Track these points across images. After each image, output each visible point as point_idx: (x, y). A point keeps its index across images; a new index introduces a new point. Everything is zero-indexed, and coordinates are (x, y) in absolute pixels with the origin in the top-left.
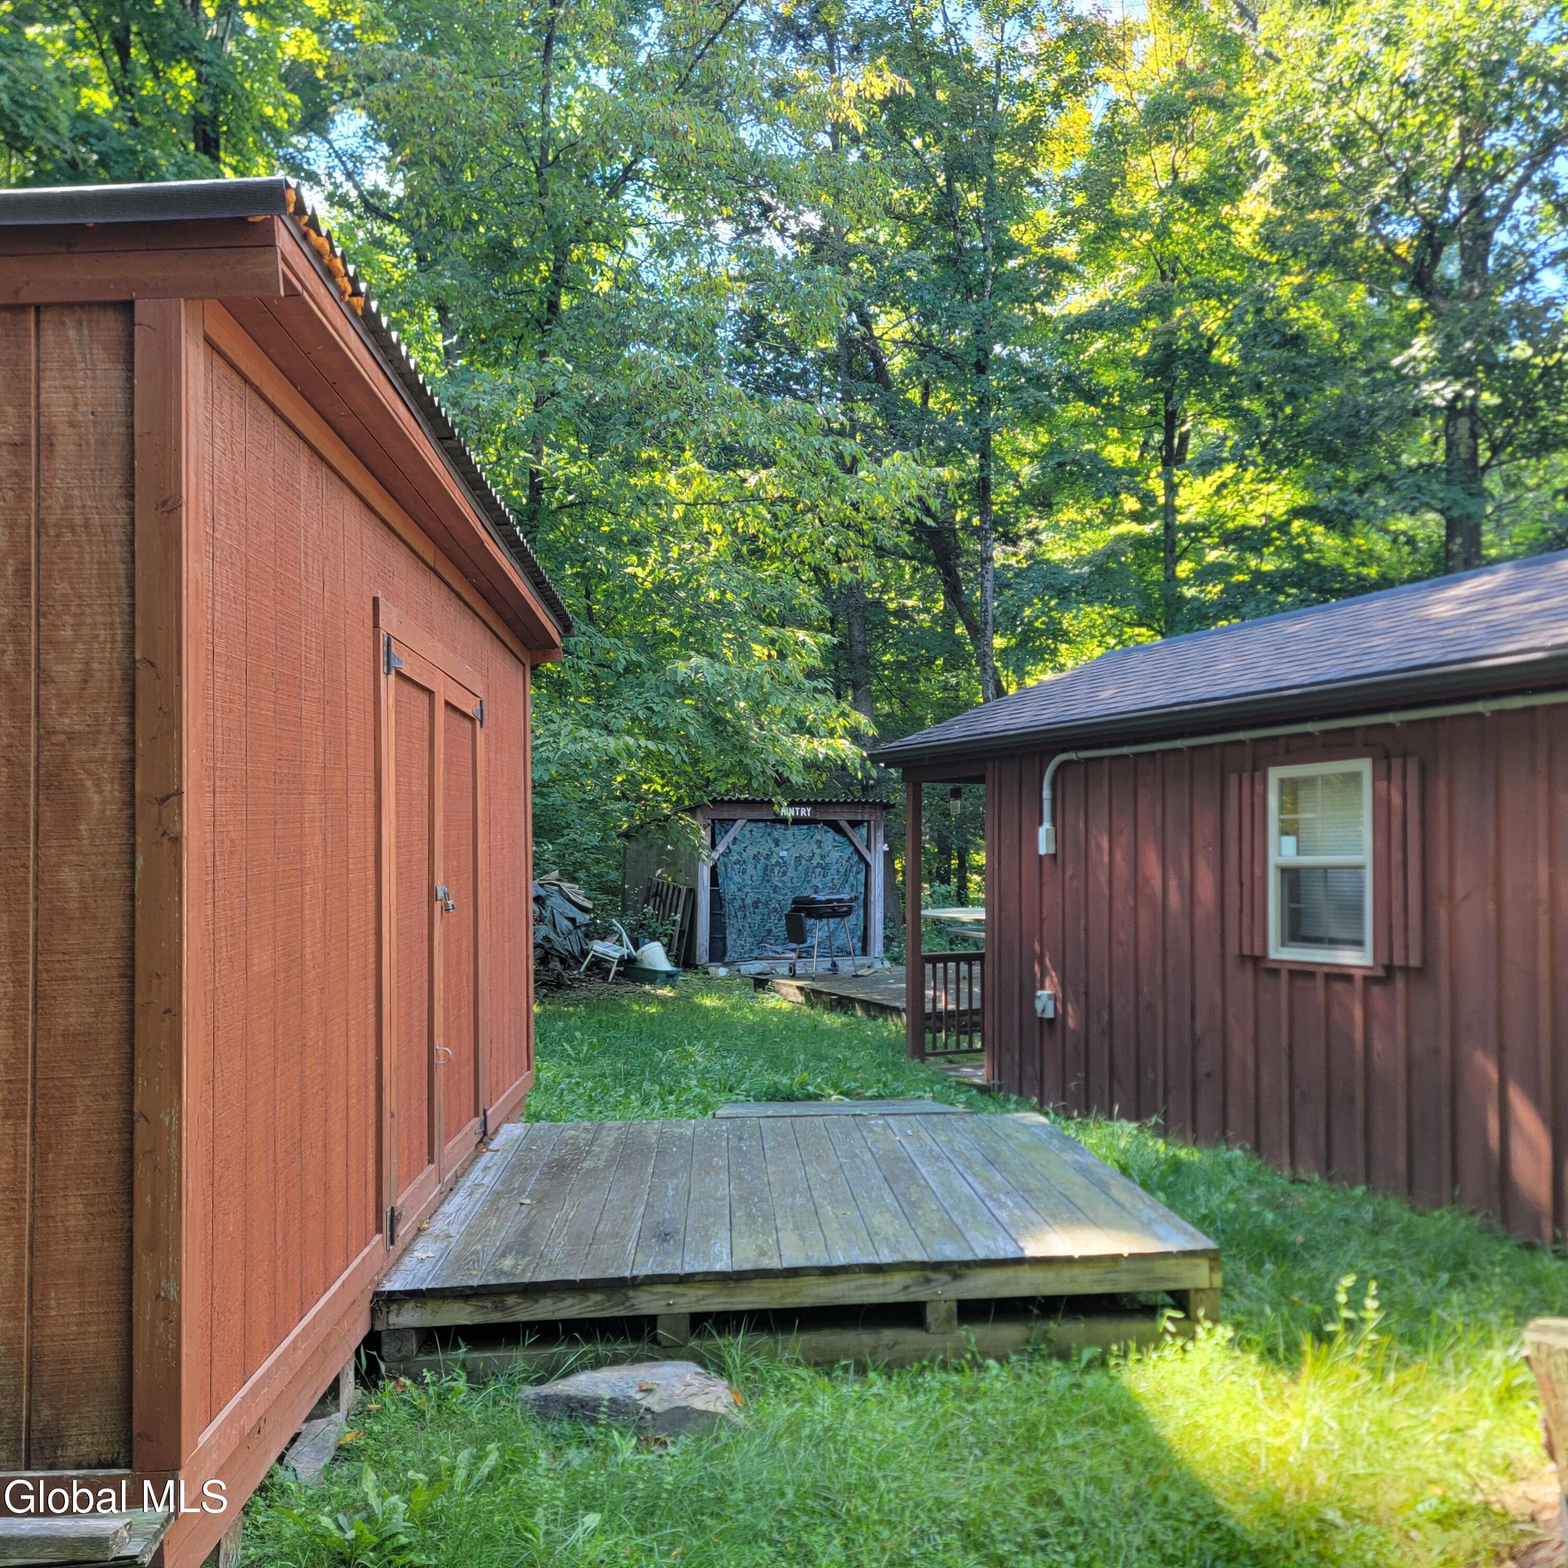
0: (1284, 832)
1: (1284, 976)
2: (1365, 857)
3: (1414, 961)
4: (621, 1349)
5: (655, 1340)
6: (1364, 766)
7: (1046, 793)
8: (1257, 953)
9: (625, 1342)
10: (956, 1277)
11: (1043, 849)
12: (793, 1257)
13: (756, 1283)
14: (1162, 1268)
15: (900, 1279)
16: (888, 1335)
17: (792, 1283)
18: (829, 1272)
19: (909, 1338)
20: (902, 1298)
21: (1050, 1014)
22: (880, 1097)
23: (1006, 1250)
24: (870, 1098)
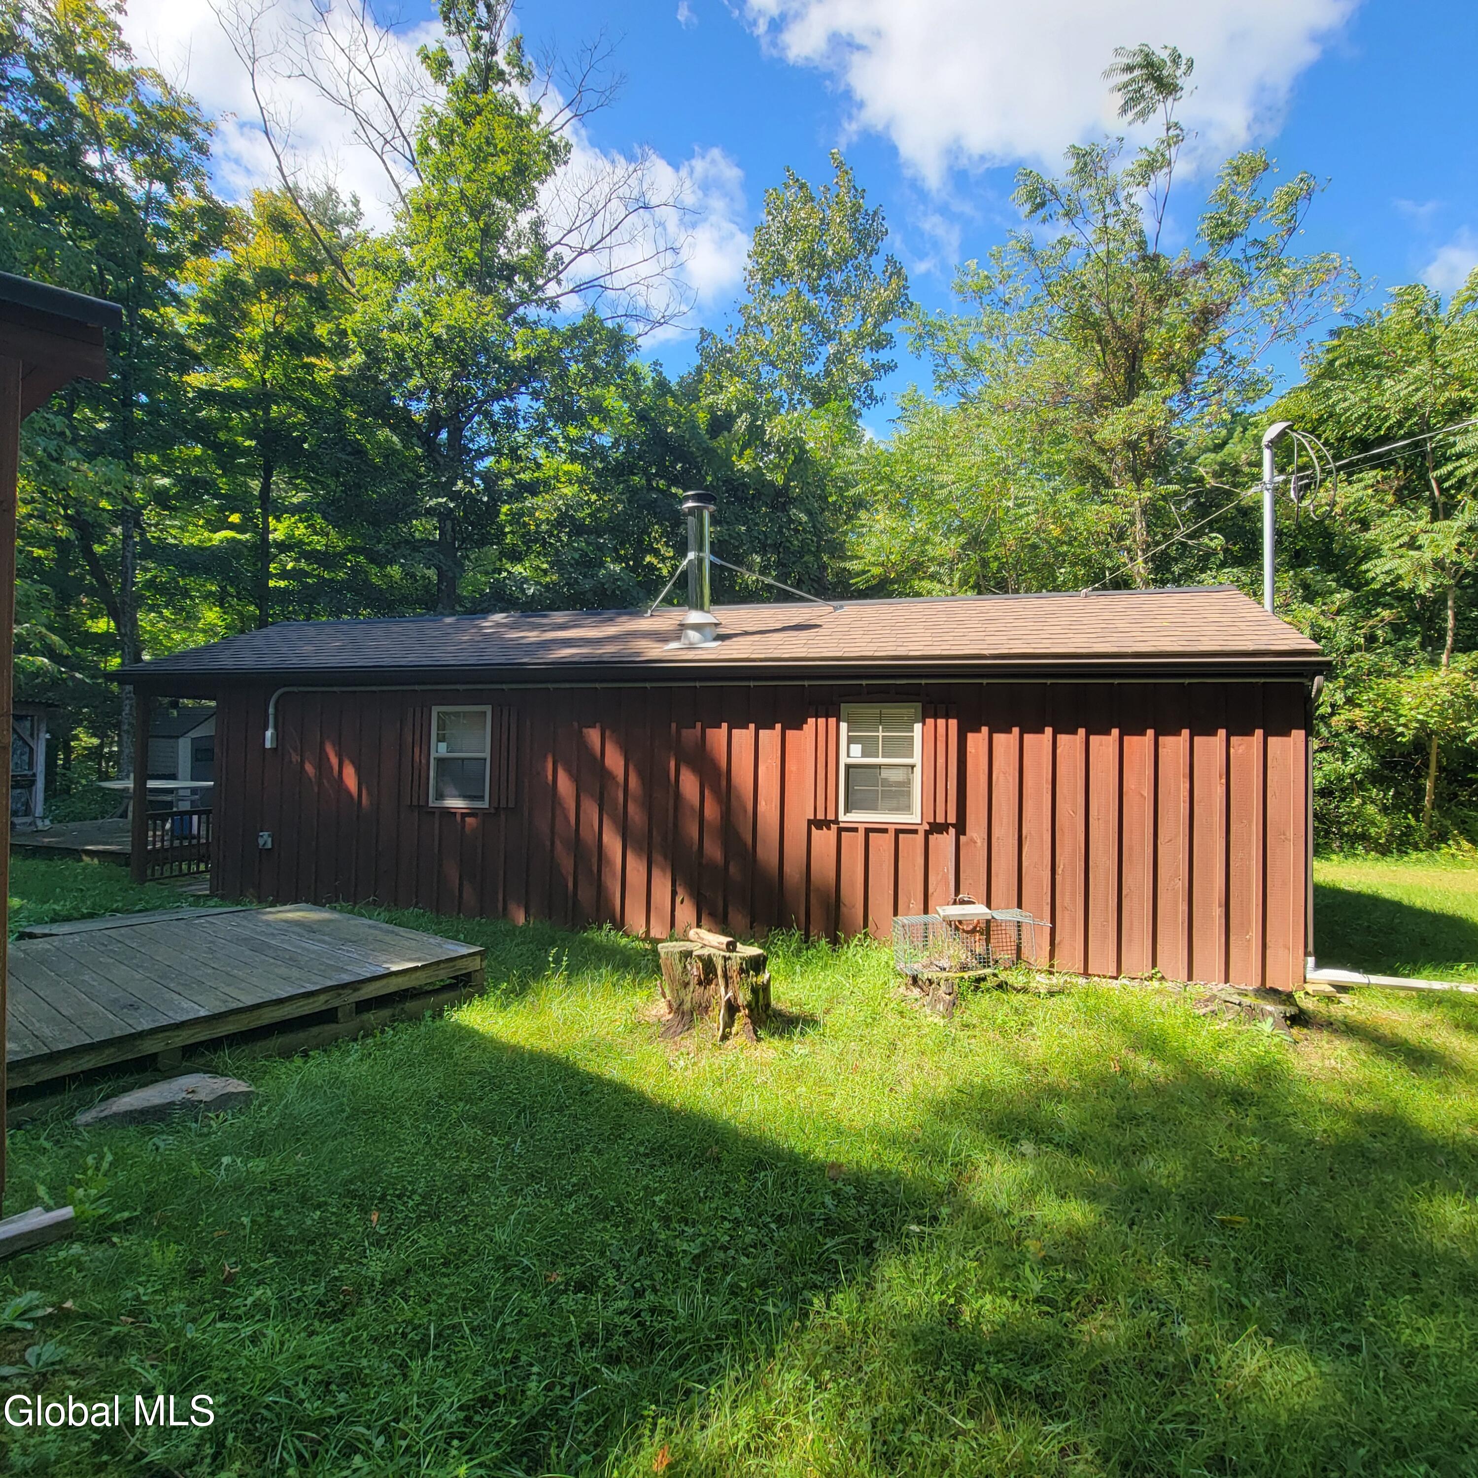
0: (439, 741)
1: (437, 815)
2: (487, 755)
3: (511, 805)
4: (131, 1080)
5: (157, 1070)
6: (488, 709)
7: (271, 710)
8: (422, 803)
9: (132, 1074)
10: (356, 990)
11: (268, 745)
12: (249, 1000)
13: (231, 1018)
14: (460, 964)
15: (322, 998)
16: (315, 1030)
17: (256, 1013)
18: (280, 1002)
19: (329, 1029)
20: (324, 1008)
21: (269, 846)
22: (146, 910)
23: (381, 971)
24: (140, 911)
